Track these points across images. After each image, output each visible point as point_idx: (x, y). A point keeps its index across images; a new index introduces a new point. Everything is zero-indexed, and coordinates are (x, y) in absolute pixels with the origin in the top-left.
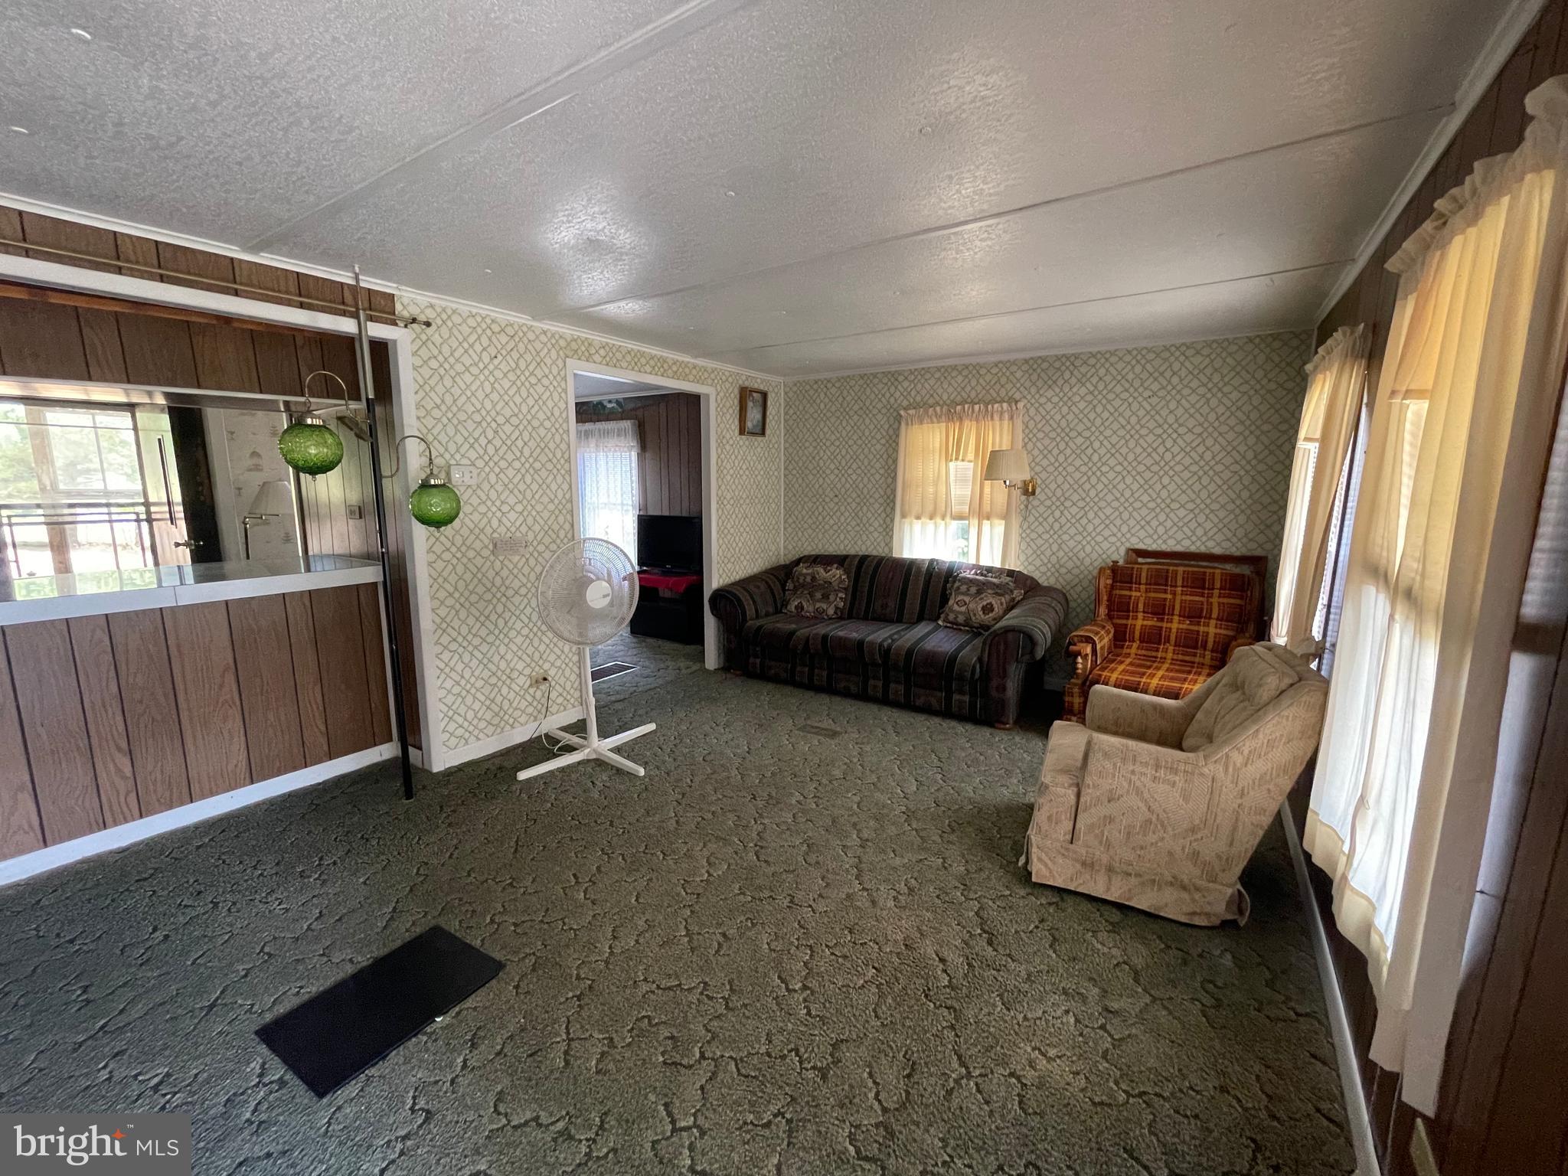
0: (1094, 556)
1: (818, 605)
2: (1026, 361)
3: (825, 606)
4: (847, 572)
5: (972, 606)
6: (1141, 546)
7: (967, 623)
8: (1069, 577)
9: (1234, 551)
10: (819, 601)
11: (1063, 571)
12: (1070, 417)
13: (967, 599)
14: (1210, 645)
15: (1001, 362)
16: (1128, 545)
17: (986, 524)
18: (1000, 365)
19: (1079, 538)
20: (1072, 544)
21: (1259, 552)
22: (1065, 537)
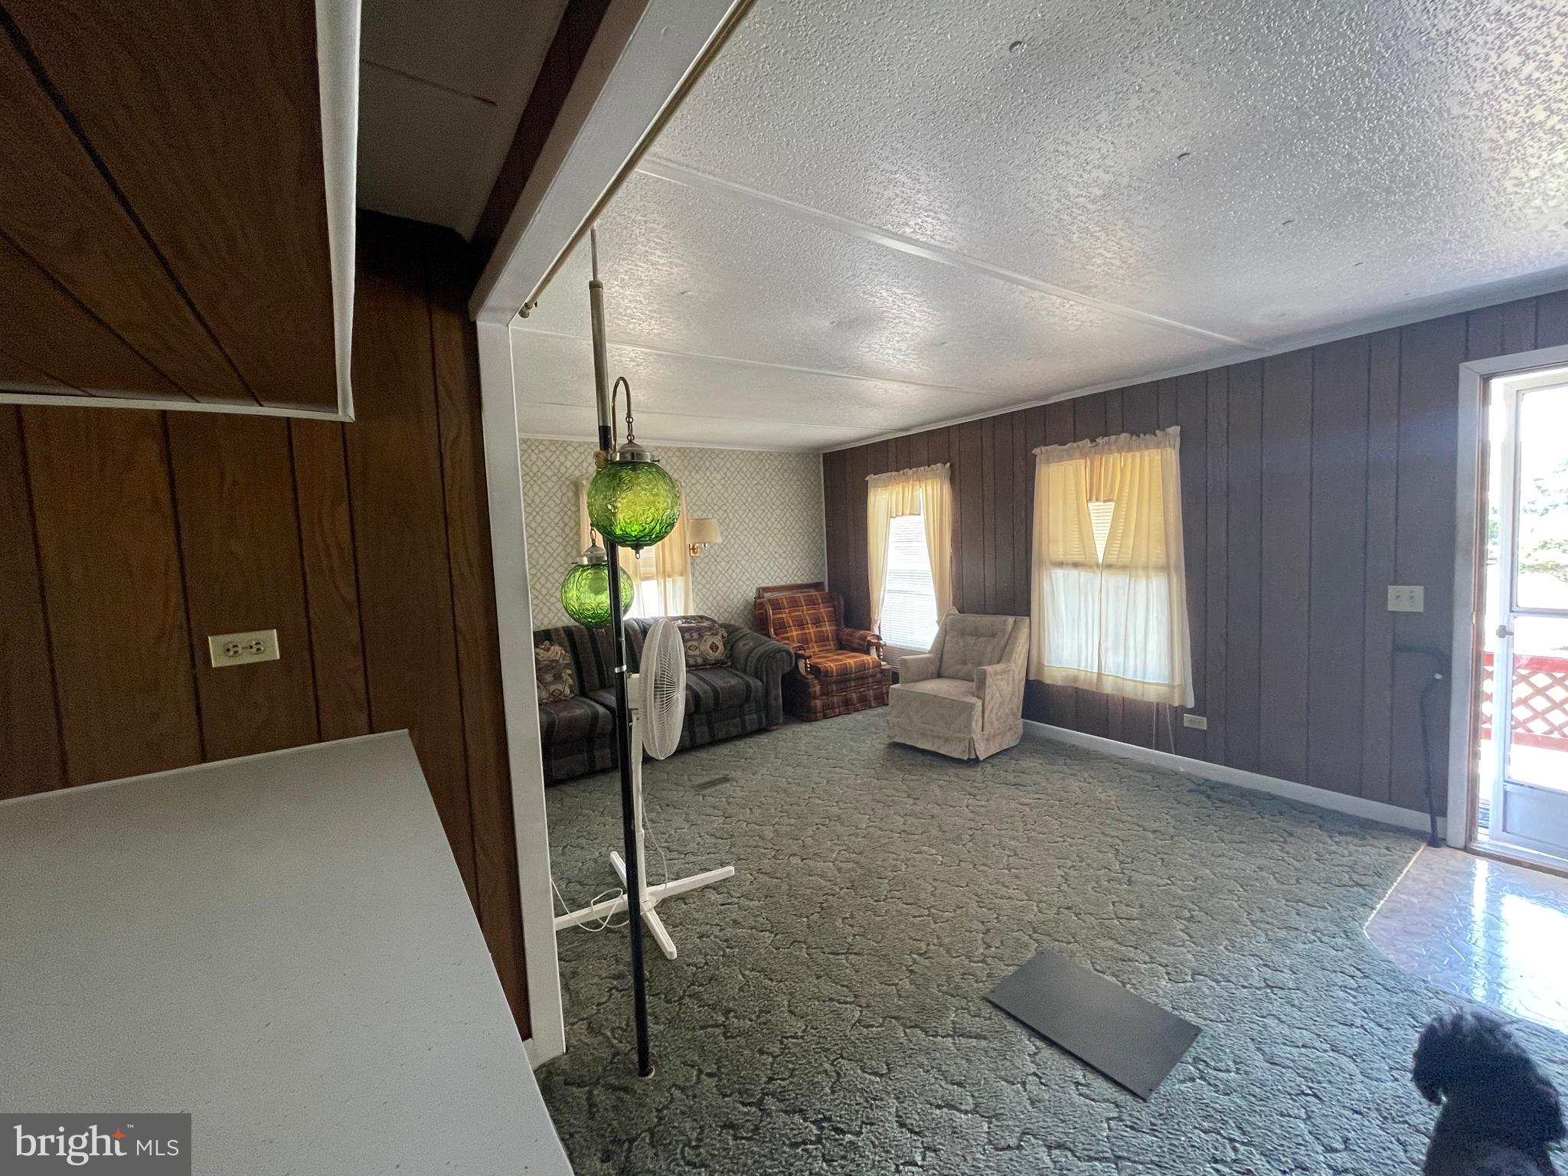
0: (739, 596)
1: (552, 688)
2: (679, 449)
3: (560, 687)
4: (561, 645)
5: (702, 648)
6: (763, 585)
7: (706, 662)
8: (726, 615)
9: (806, 582)
10: (551, 683)
11: (721, 610)
12: (713, 495)
13: (695, 643)
14: (830, 638)
15: (659, 447)
16: (757, 585)
17: (669, 581)
18: (660, 450)
19: (728, 584)
20: (725, 589)
21: (816, 581)
22: (720, 585)
